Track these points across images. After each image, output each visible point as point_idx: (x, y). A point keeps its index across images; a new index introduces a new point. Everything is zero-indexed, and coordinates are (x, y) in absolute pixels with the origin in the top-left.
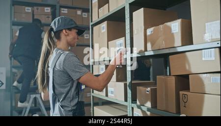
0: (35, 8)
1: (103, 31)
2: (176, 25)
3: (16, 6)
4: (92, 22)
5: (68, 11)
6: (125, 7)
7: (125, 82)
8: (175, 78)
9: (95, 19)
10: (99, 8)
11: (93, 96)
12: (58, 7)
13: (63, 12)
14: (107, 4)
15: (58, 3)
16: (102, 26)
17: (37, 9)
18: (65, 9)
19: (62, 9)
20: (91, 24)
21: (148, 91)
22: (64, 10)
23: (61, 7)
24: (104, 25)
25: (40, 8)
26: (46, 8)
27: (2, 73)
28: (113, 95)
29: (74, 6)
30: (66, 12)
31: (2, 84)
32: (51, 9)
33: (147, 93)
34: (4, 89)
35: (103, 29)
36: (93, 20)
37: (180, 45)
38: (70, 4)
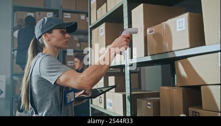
0: (37, 13)
1: (101, 35)
2: (182, 21)
3: (18, 12)
4: (90, 24)
5: (71, 16)
6: (122, 5)
7: (124, 93)
8: (183, 90)
9: (94, 21)
10: (97, 9)
11: (91, 108)
12: (60, 12)
13: (65, 17)
14: (105, 4)
15: (61, 7)
16: (101, 29)
17: (39, 14)
18: (68, 14)
19: (65, 14)
20: (90, 27)
21: (149, 105)
22: (66, 15)
23: (64, 11)
24: (103, 27)
25: (41, 13)
26: (48, 13)
27: (2, 81)
28: (111, 108)
29: (77, 11)
30: (69, 17)
31: (2, 92)
32: (54, 14)
33: (149, 107)
34: (3, 98)
35: (102, 31)
36: (92, 23)
37: (188, 46)
38: (73, 9)
